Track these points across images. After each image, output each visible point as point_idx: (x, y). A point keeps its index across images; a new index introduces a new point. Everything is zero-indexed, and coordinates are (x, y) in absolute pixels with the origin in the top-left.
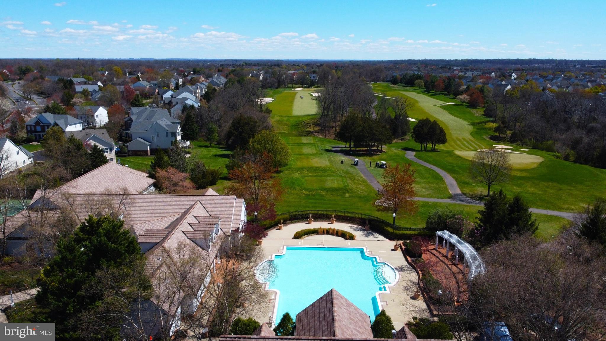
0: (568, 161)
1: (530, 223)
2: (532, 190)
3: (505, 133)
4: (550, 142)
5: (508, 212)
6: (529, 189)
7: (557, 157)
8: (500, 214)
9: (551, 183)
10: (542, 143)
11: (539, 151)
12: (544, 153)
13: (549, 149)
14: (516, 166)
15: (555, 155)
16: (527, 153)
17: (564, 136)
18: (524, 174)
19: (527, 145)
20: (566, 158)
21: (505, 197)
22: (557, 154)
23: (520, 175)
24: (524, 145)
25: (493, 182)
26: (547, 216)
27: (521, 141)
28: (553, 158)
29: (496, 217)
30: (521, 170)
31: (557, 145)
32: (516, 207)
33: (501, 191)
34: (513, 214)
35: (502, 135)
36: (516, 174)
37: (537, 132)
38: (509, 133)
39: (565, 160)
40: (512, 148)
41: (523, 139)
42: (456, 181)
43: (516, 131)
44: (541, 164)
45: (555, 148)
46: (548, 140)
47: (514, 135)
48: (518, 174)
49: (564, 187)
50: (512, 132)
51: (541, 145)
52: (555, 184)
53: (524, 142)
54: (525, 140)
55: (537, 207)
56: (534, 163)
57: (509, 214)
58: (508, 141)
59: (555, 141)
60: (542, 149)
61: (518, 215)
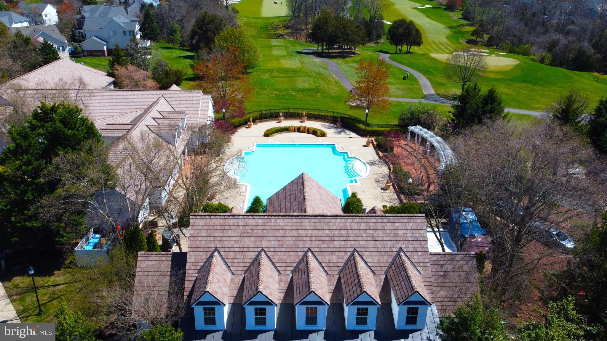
0: (543, 63)
1: (503, 116)
2: (506, 91)
3: (482, 37)
4: (527, 46)
5: (482, 105)
6: (503, 90)
7: (533, 60)
8: (474, 107)
9: (524, 85)
10: (518, 47)
11: (515, 54)
12: (520, 57)
13: (525, 53)
14: (490, 69)
15: (531, 58)
16: (503, 56)
17: (541, 40)
18: (499, 76)
19: (503, 49)
20: (542, 61)
21: (479, 91)
22: (533, 57)
23: (495, 77)
24: (501, 49)
25: (468, 81)
27: (498, 45)
28: (528, 61)
29: (469, 112)
30: (496, 73)
31: (534, 48)
32: (490, 99)
33: (476, 85)
34: (487, 107)
35: (479, 39)
36: (490, 76)
37: (514, 36)
38: (486, 37)
39: (540, 63)
40: (488, 51)
41: (500, 42)
42: (431, 82)
43: (494, 35)
44: (516, 66)
45: (532, 51)
46: (525, 44)
47: (491, 39)
48: (492, 76)
49: (537, 88)
50: (489, 35)
51: (517, 49)
52: (529, 85)
53: (500, 47)
54: (502, 44)
55: (510, 106)
56: (509, 66)
57: (483, 107)
58: (485, 46)
59: (532, 44)
60: (519, 53)
61: (491, 108)
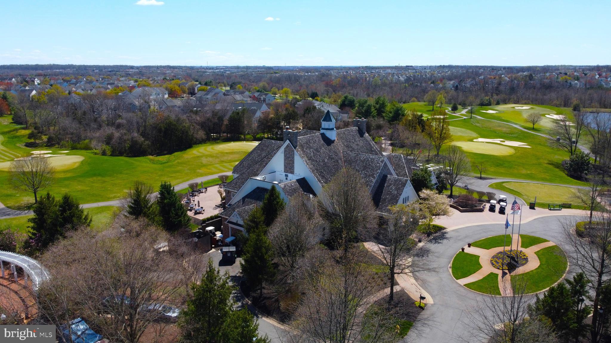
0: (106, 155)
1: (83, 217)
2: (80, 187)
3: (40, 138)
4: (87, 141)
5: (60, 213)
6: (77, 188)
7: (96, 154)
8: (52, 216)
9: (95, 178)
10: (79, 143)
11: (78, 151)
12: (84, 152)
13: (87, 148)
14: (58, 169)
15: (93, 152)
16: (67, 154)
17: (98, 134)
18: (69, 175)
19: (65, 147)
20: (104, 153)
21: (53, 199)
22: (95, 151)
23: (65, 176)
24: (62, 147)
25: (38, 188)
26: (98, 208)
27: (59, 144)
28: (92, 155)
29: (49, 221)
30: (65, 172)
31: (94, 144)
32: (67, 206)
33: (48, 194)
34: (66, 214)
35: (37, 141)
36: (60, 177)
37: (72, 134)
38: (45, 138)
39: (103, 155)
40: (51, 152)
41: (61, 141)
43: (52, 135)
44: (82, 162)
45: (92, 146)
46: (85, 140)
47: (50, 139)
48: (62, 176)
49: (107, 179)
50: (48, 136)
51: (78, 146)
52: (99, 178)
53: (62, 145)
54: (62, 142)
55: (88, 202)
56: (76, 163)
57: (62, 214)
58: (46, 146)
59: (91, 139)
60: (81, 149)
61: (70, 213)
